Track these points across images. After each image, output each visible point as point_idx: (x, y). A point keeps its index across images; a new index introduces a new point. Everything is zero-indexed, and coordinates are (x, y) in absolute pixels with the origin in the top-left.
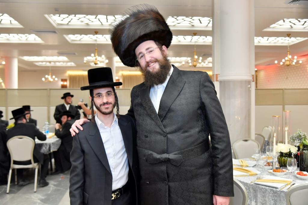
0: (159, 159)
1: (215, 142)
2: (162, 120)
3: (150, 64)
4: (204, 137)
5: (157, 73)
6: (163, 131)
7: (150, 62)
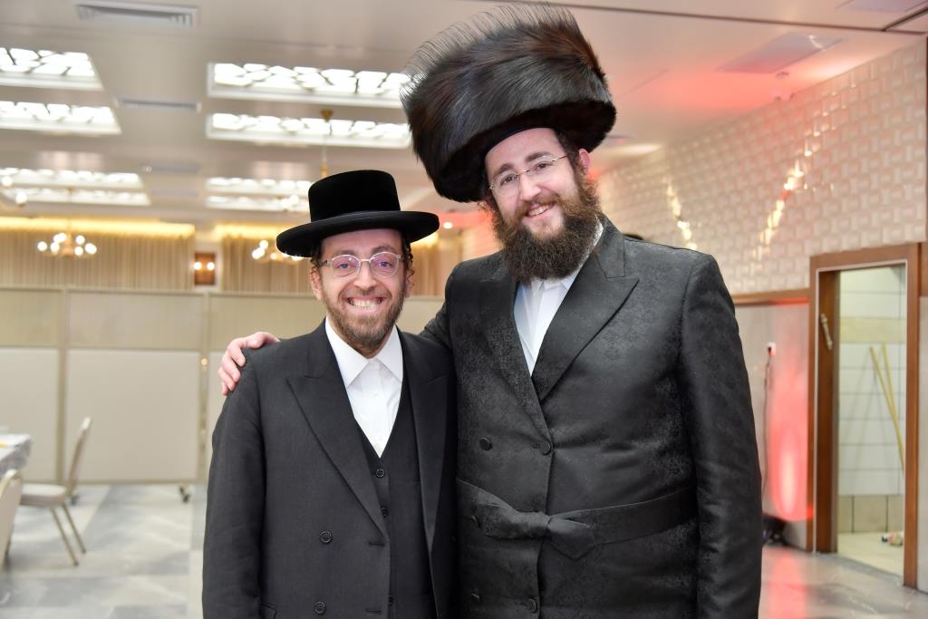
0: (516, 527)
1: (709, 497)
2: (542, 397)
3: (534, 209)
4: (678, 470)
5: (552, 242)
6: (543, 436)
7: (536, 202)
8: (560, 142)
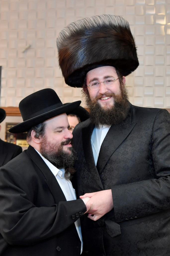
8: (117, 73)
